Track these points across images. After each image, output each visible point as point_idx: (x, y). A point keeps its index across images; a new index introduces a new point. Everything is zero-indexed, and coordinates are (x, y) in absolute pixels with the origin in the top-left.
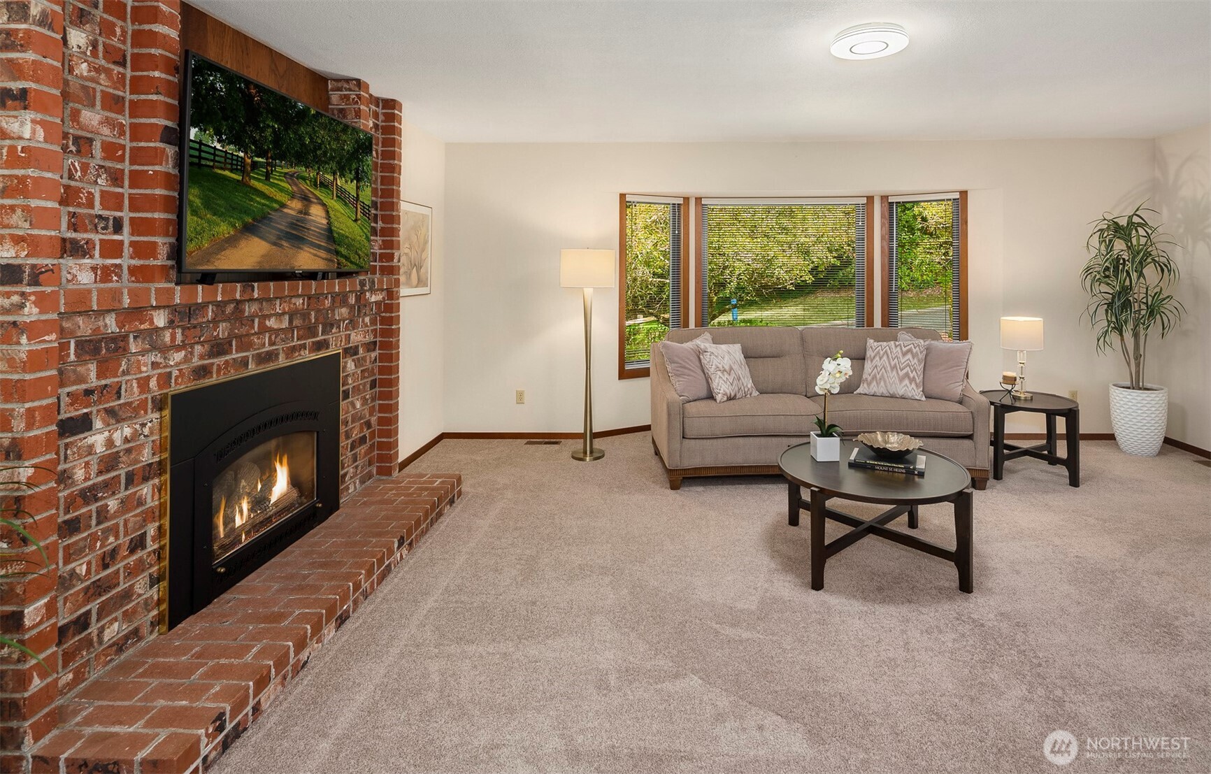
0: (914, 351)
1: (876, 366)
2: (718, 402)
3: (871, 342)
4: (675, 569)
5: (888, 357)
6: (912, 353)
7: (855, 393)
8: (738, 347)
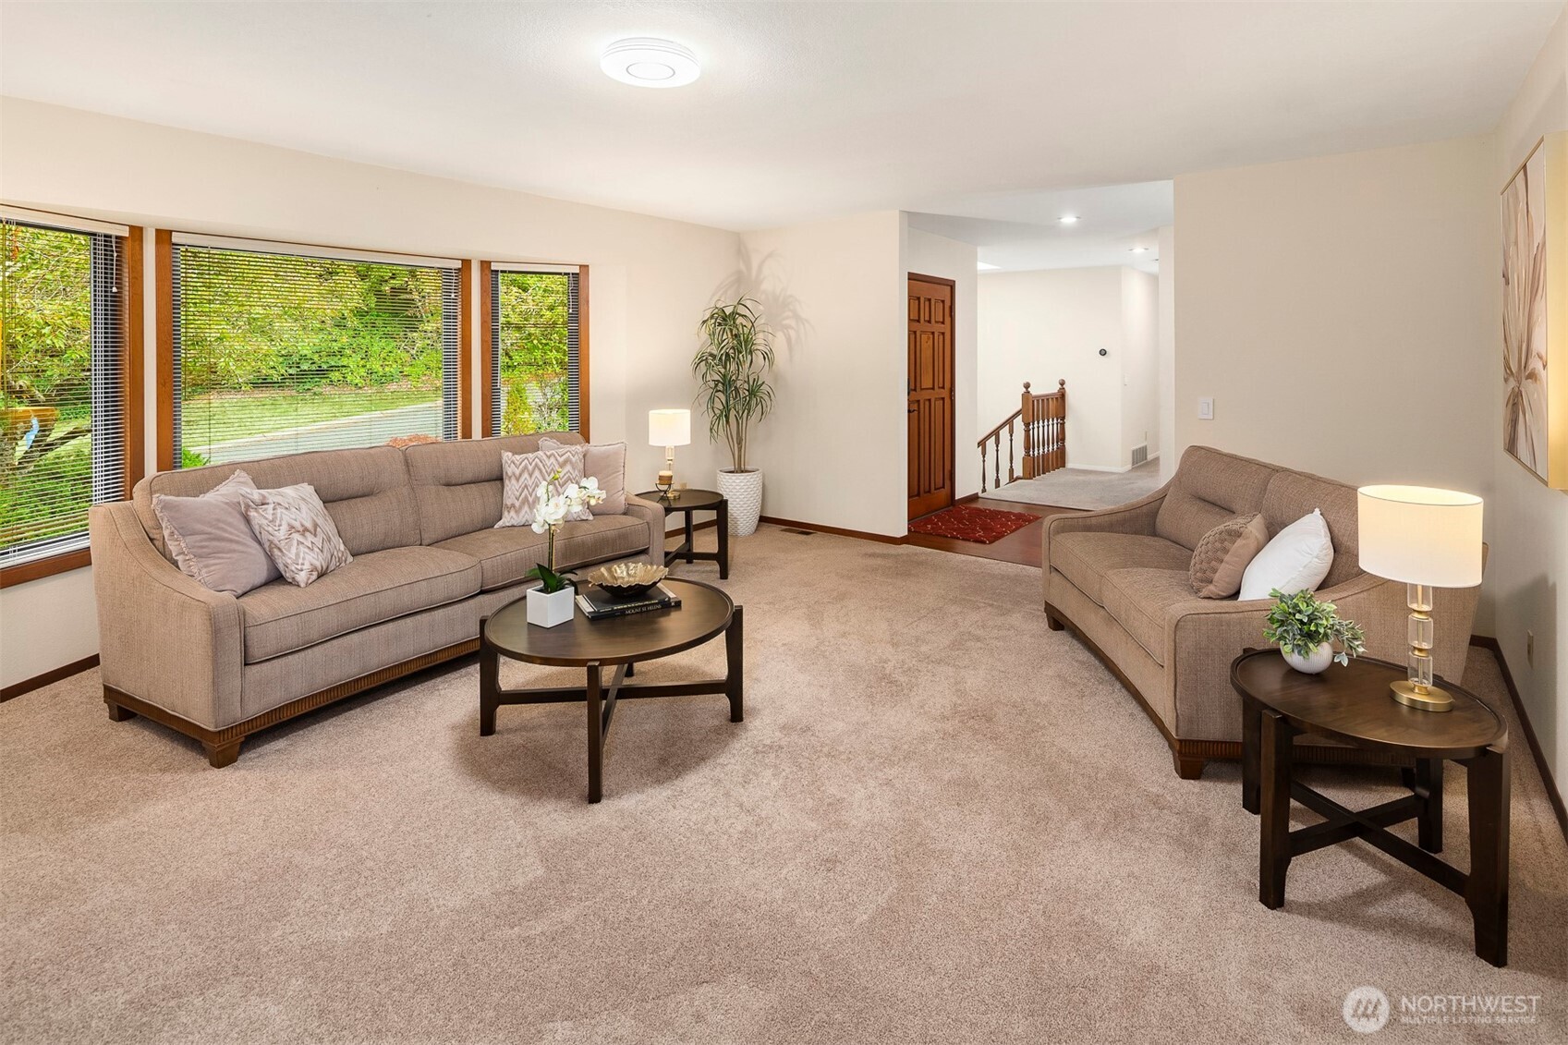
0: (574, 460)
1: (526, 486)
2: (302, 585)
3: (507, 456)
4: (360, 892)
5: (541, 472)
6: (571, 462)
7: (496, 527)
8: (307, 490)
